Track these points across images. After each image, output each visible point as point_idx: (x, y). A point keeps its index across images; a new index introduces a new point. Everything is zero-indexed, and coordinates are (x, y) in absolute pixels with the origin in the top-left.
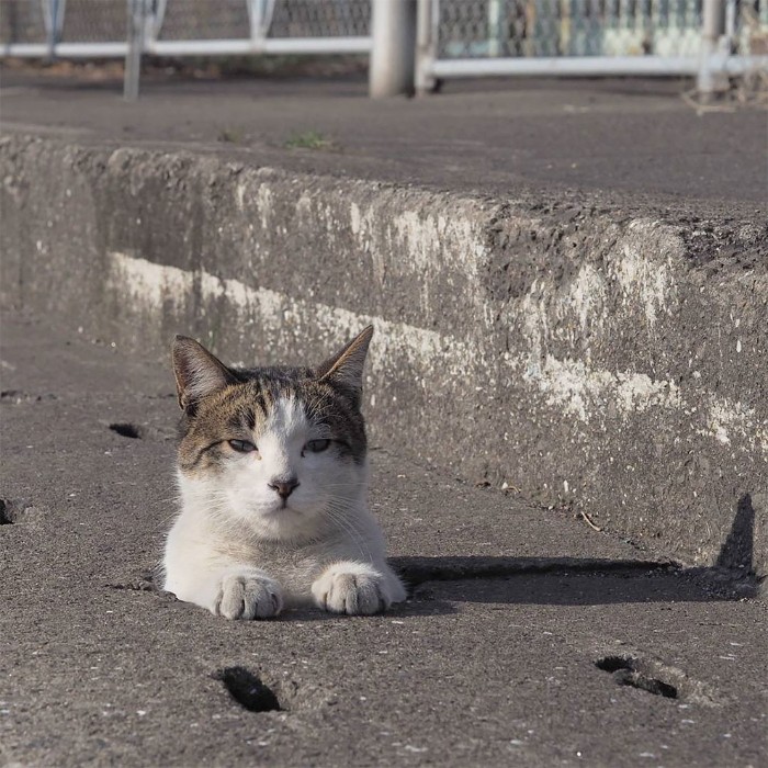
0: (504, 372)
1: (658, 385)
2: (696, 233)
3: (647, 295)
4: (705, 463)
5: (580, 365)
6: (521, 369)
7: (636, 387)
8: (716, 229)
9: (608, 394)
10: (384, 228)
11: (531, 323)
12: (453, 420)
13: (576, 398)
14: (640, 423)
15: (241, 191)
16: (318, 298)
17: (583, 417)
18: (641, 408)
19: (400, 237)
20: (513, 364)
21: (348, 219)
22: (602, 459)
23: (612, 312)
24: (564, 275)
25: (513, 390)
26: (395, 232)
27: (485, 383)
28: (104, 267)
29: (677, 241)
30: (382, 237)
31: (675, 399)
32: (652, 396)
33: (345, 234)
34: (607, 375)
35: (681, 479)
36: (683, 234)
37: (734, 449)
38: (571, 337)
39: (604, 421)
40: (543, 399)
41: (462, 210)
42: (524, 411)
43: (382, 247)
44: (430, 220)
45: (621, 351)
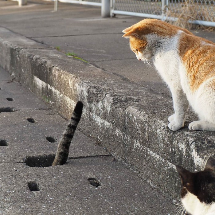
0: (90, 116)
1: (110, 124)
2: (115, 99)
3: (108, 108)
4: (115, 138)
5: (100, 117)
6: (92, 116)
7: (107, 123)
8: (119, 98)
9: (103, 123)
10: (73, 85)
11: (93, 108)
12: (84, 122)
13: (99, 123)
14: (107, 130)
15: (53, 71)
16: (65, 94)
17: (101, 126)
18: (108, 127)
19: (76, 88)
20: (91, 115)
21: (68, 82)
22: (103, 134)
23: (104, 110)
24: (98, 102)
25: (91, 119)
26: (75, 87)
27: (88, 117)
28: (33, 78)
29: (112, 100)
30: (73, 86)
31: (111, 127)
32: (109, 125)
33: (68, 84)
34: (103, 120)
35: (113, 140)
36: (113, 99)
37: (119, 137)
38: (99, 113)
39: (103, 128)
40: (95, 122)
41: (84, 86)
42: (93, 123)
43: (73, 88)
44: (80, 86)
45: (105, 117)
